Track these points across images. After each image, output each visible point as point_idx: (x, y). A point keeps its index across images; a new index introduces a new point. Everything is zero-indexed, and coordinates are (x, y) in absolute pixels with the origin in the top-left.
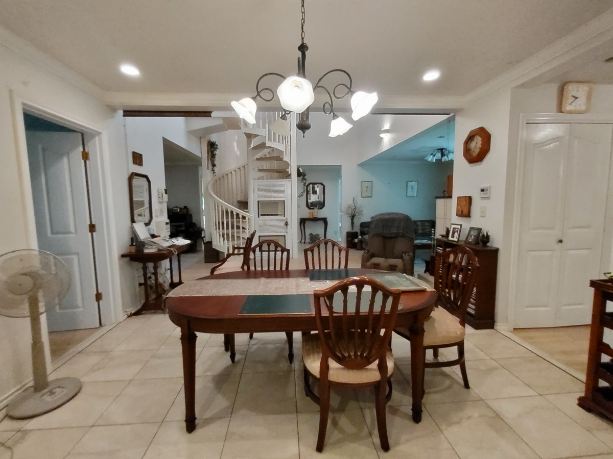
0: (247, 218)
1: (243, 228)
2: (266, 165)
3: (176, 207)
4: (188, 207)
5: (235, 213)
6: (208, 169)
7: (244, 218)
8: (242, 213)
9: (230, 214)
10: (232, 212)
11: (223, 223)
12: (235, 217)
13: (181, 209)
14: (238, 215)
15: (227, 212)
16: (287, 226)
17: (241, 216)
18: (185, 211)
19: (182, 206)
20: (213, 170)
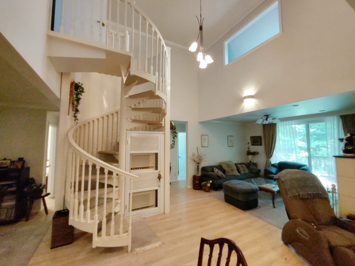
0: (114, 174)
1: (110, 186)
2: (140, 115)
3: (5, 159)
4: (24, 159)
5: (98, 168)
6: (68, 115)
7: (110, 173)
8: (108, 166)
9: (90, 168)
10: (94, 166)
11: (80, 183)
12: (98, 172)
13: (12, 162)
14: (102, 170)
15: (87, 166)
16: (160, 179)
17: (106, 171)
18: (19, 165)
19: (15, 158)
20: (75, 117)
